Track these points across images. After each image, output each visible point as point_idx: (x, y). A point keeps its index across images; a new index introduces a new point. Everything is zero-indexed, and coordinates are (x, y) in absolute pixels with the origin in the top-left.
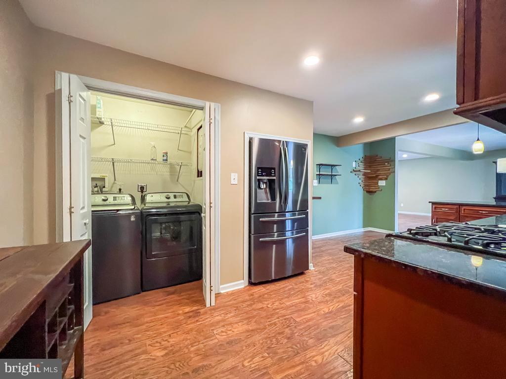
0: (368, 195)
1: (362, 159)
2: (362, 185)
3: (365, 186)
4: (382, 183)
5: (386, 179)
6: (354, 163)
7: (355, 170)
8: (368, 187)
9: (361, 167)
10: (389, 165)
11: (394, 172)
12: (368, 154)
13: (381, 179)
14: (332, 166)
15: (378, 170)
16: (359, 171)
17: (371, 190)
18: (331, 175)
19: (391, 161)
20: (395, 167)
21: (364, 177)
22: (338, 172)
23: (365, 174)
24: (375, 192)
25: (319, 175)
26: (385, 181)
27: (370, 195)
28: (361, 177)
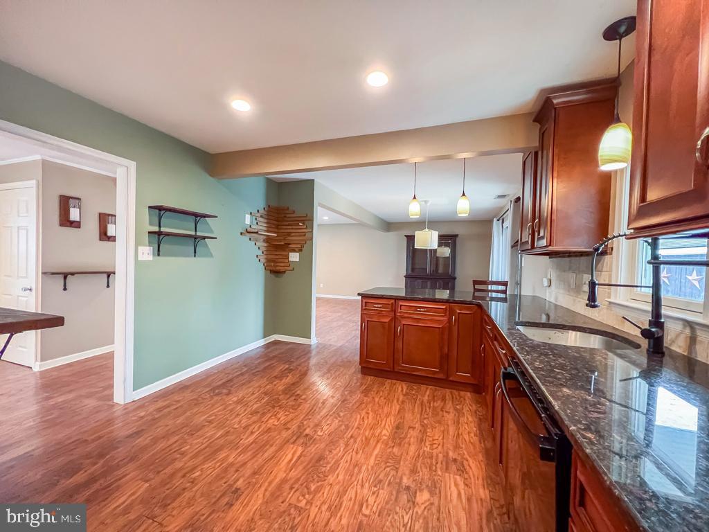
0: (273, 276)
1: (262, 211)
2: (263, 260)
3: (268, 260)
4: (294, 257)
5: (300, 250)
6: (248, 217)
7: (249, 230)
8: (272, 264)
9: (262, 227)
10: (305, 227)
11: (311, 239)
12: (274, 204)
13: (294, 250)
14: (196, 215)
15: (289, 234)
16: (257, 233)
17: (278, 268)
18: (196, 238)
19: (308, 219)
20: (312, 231)
21: (266, 245)
22: (212, 232)
23: (268, 240)
24: (285, 272)
25: (159, 233)
26: (298, 254)
27: (277, 277)
28: (261, 244)
